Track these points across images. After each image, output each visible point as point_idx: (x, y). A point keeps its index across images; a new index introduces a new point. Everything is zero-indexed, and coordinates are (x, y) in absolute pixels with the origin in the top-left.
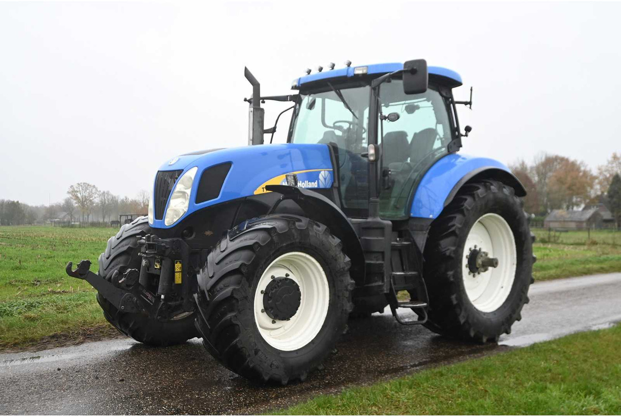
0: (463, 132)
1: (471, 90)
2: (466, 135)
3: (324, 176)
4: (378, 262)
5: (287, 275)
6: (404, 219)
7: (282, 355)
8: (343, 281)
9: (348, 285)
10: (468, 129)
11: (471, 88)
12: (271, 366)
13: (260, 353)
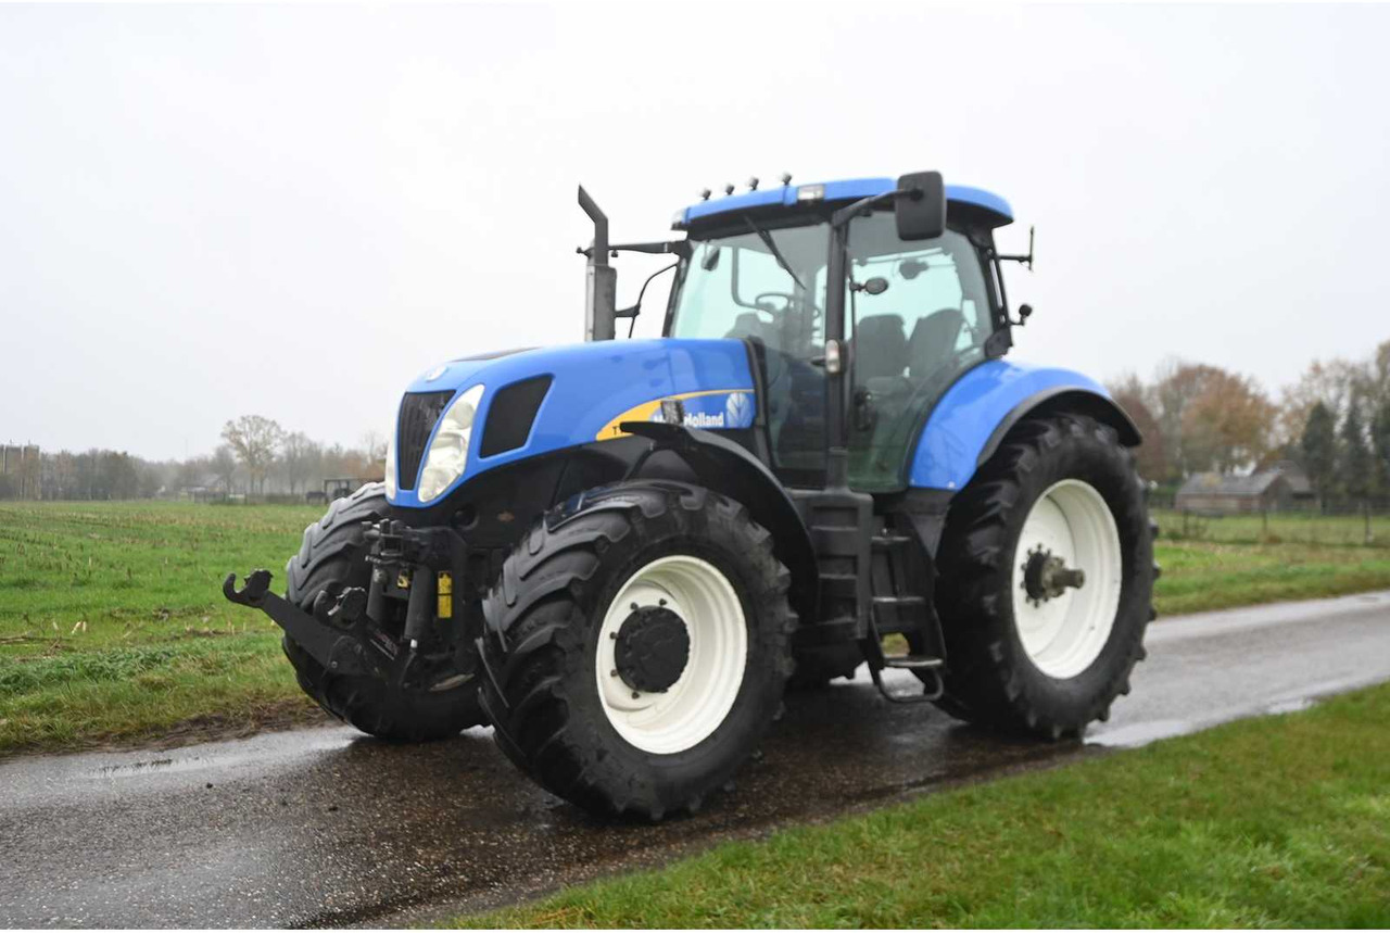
1: (1032, 234)
2: (1022, 323)
3: (737, 404)
4: (844, 577)
6: (898, 490)
7: (652, 762)
10: (1025, 311)
11: (1032, 228)
13: (608, 758)
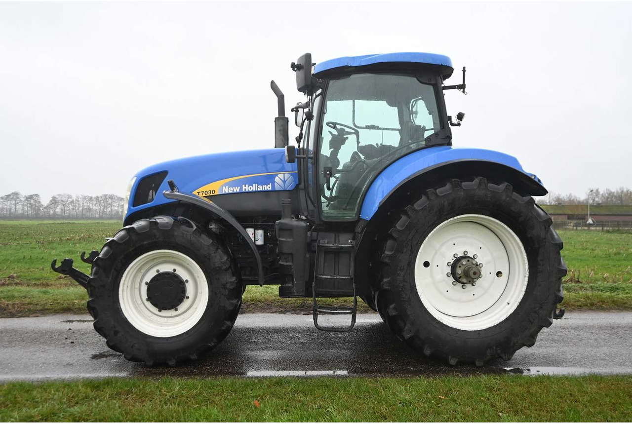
0: (455, 120)
1: (464, 71)
2: (459, 125)
3: (283, 180)
4: (288, 264)
5: (175, 270)
6: (353, 220)
8: (219, 279)
9: (227, 283)
10: (460, 116)
11: (464, 68)
12: (132, 347)
